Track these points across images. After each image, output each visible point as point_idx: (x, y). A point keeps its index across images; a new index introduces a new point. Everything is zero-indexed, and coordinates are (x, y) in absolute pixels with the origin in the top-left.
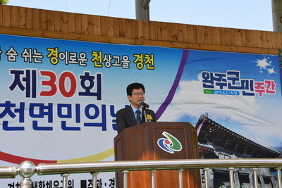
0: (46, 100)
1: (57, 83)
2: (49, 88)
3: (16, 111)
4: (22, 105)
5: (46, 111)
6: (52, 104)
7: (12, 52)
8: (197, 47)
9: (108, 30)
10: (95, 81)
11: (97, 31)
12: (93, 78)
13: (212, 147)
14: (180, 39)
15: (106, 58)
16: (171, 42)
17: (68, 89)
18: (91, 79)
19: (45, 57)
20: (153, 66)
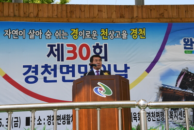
0: (70, 63)
1: (77, 51)
2: (72, 55)
3: (52, 70)
4: (55, 66)
5: (71, 69)
6: (74, 65)
7: (49, 33)
8: (179, 20)
9: (112, 14)
10: (103, 49)
11: (105, 15)
12: (102, 46)
13: (192, 92)
14: (166, 15)
15: (110, 33)
16: (159, 18)
17: (85, 55)
18: (100, 47)
19: (69, 35)
20: (145, 36)
